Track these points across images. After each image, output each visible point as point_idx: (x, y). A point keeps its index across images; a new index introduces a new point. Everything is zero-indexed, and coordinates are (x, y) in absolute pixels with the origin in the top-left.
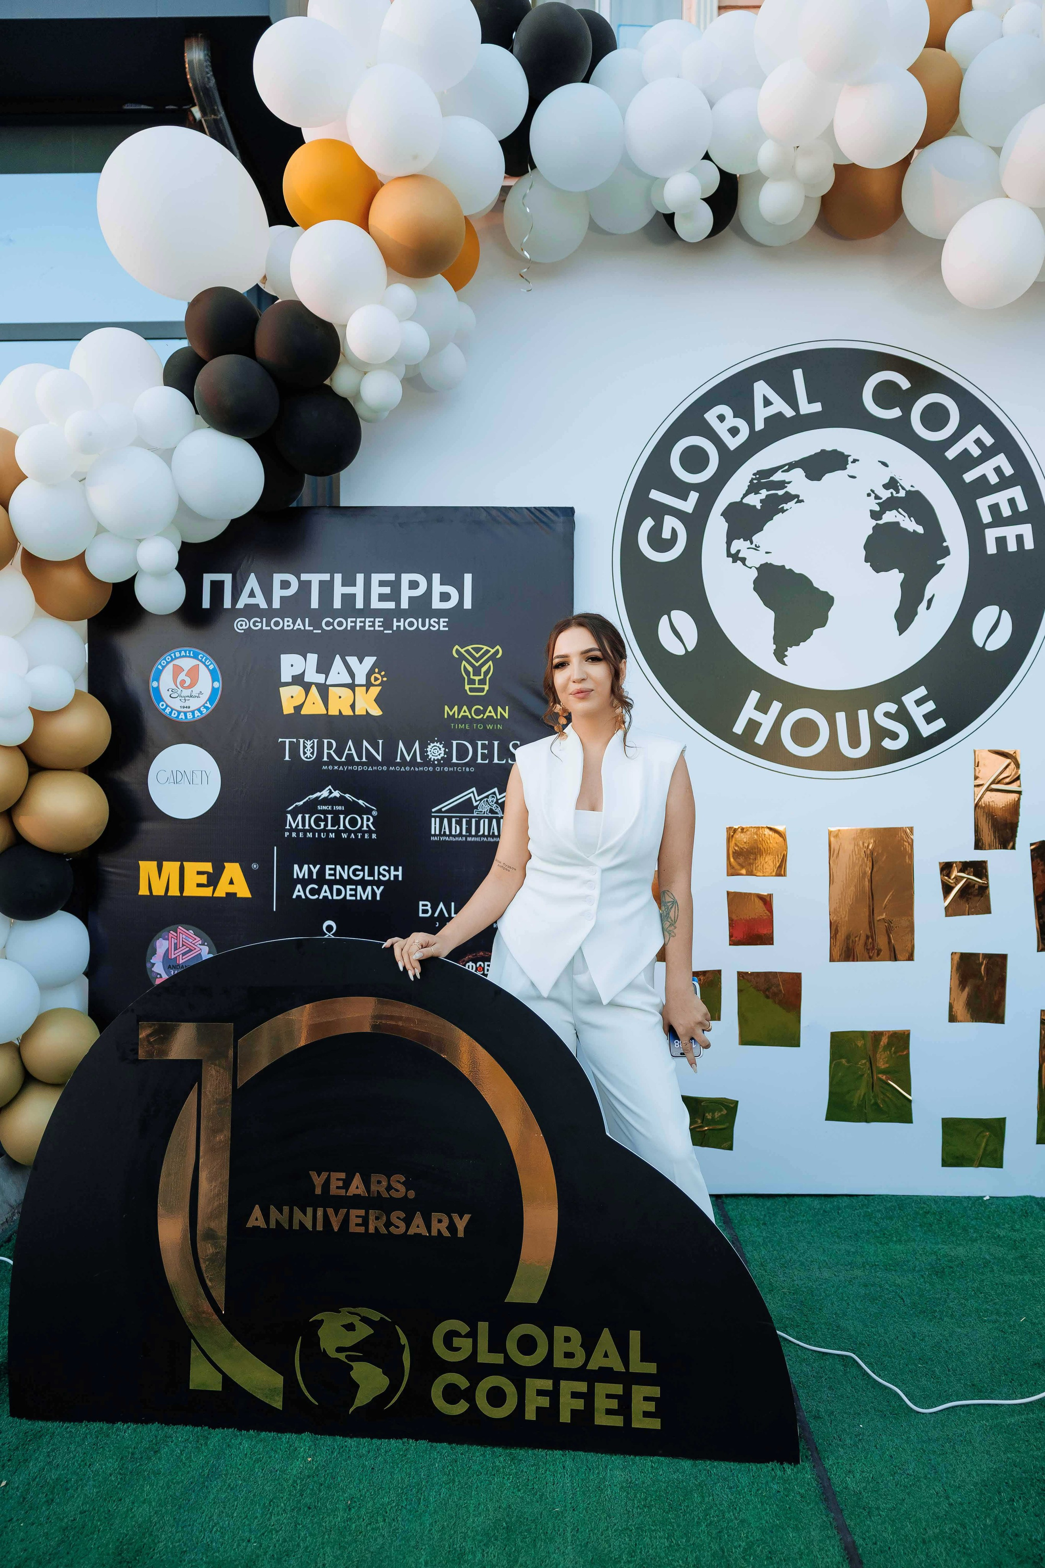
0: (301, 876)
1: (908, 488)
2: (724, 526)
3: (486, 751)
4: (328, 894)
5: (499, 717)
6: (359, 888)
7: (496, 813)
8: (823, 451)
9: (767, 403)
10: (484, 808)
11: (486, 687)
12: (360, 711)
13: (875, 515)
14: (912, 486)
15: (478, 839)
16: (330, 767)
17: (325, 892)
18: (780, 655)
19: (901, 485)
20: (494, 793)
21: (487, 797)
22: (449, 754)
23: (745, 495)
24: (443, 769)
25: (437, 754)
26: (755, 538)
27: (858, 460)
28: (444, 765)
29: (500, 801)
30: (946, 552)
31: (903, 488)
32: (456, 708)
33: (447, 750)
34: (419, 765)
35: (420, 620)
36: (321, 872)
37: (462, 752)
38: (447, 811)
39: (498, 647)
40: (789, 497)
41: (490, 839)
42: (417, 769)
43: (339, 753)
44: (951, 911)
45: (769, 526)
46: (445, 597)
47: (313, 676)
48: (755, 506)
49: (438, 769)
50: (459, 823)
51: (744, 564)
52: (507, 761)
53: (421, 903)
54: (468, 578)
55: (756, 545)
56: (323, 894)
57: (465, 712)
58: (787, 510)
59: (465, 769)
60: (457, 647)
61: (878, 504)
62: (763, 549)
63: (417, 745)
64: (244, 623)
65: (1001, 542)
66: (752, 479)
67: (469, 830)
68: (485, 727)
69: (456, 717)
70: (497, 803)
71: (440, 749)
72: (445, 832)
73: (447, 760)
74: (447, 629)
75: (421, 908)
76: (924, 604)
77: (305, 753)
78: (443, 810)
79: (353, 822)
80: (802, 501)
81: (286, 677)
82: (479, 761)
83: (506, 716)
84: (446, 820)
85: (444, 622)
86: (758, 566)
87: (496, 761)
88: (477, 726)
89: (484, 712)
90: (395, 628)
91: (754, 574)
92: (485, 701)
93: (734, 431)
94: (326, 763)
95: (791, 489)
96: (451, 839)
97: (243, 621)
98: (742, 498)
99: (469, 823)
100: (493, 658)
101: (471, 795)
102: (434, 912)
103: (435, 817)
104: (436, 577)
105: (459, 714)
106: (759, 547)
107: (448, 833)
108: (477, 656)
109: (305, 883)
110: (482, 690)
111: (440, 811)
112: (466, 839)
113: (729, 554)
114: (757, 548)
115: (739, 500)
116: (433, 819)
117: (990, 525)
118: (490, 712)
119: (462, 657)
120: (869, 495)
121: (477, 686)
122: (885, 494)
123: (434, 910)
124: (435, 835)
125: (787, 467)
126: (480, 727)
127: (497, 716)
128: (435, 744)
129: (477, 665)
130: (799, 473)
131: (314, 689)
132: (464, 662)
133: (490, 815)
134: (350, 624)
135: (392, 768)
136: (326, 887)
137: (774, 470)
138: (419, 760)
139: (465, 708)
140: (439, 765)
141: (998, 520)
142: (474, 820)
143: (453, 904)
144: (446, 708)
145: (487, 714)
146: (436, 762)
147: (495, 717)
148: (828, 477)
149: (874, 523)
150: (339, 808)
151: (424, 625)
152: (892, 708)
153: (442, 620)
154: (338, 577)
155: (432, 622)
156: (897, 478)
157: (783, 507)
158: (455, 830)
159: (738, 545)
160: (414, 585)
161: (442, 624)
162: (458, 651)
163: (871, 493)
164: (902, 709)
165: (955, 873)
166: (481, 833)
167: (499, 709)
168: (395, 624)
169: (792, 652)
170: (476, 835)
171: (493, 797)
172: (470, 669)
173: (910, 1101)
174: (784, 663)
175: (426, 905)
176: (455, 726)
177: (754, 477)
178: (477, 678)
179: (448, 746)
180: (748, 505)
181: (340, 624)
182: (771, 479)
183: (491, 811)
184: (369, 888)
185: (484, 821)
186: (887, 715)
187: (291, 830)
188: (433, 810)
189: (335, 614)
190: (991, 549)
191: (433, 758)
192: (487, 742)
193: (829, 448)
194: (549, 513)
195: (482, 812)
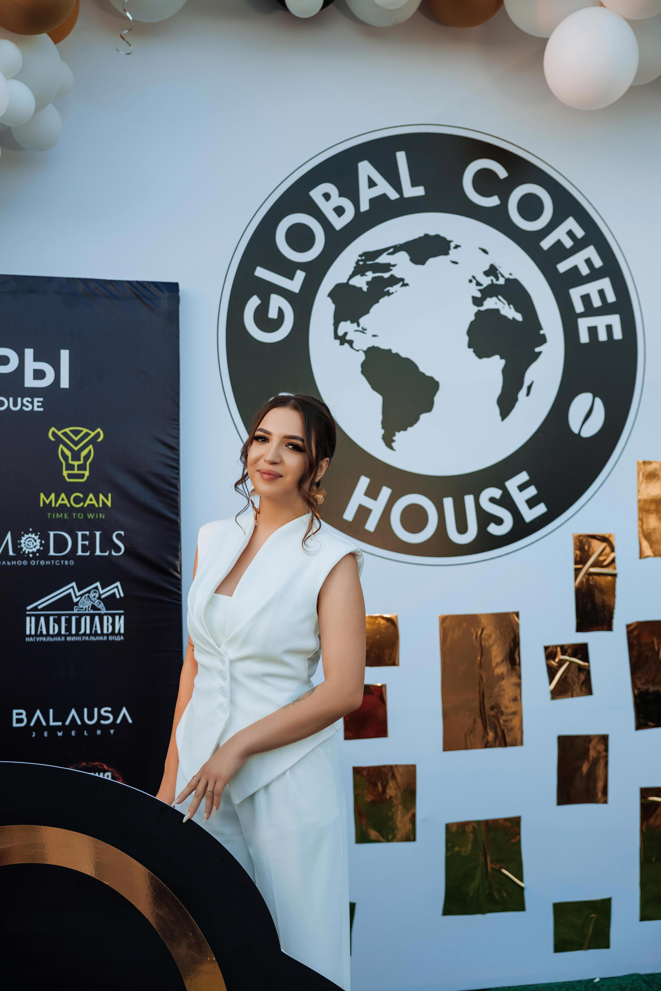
1: (507, 276)
2: (332, 307)
3: (87, 543)
5: (101, 505)
7: (99, 610)
8: (426, 236)
9: (372, 184)
10: (85, 605)
11: (87, 473)
13: (477, 302)
14: (511, 274)
15: (79, 639)
18: (388, 440)
19: (500, 273)
20: (96, 588)
21: (89, 592)
22: (46, 546)
23: (351, 277)
24: (39, 563)
25: (32, 546)
26: (363, 320)
27: (459, 246)
28: (40, 558)
29: (103, 597)
30: (543, 340)
31: (503, 276)
32: (53, 496)
33: (43, 542)
34: (12, 558)
35: (11, 399)
37: (60, 544)
38: (43, 609)
39: (99, 430)
40: (394, 281)
41: (93, 638)
42: (9, 563)
44: (556, 694)
45: (375, 309)
46: (39, 375)
48: (361, 288)
49: (33, 563)
50: (58, 621)
51: (352, 347)
52: (110, 553)
53: (15, 712)
54: (65, 355)
55: (363, 328)
57: (63, 500)
58: (392, 293)
59: (64, 563)
60: (53, 429)
61: (480, 290)
62: (369, 332)
63: (9, 536)
65: (593, 331)
66: (358, 261)
67: (68, 628)
68: (85, 517)
69: (53, 505)
70: (99, 598)
71: (35, 541)
72: (41, 632)
73: (43, 553)
74: (42, 409)
75: (15, 717)
76: (524, 390)
78: (40, 607)
80: (407, 285)
82: (80, 553)
83: (109, 504)
84: (42, 619)
85: (38, 402)
86: (365, 349)
87: (98, 553)
88: (76, 516)
89: (84, 500)
91: (362, 357)
92: (85, 488)
93: (339, 211)
95: (396, 272)
96: (49, 639)
98: (349, 280)
99: (68, 622)
100: (93, 441)
101: (71, 590)
102: (29, 721)
103: (31, 616)
104: (29, 353)
105: (56, 500)
106: (366, 330)
107: (44, 632)
108: (76, 439)
110: (82, 476)
111: (35, 609)
112: (66, 639)
113: (336, 337)
114: (364, 331)
115: (345, 281)
116: (28, 619)
117: (582, 315)
118: (91, 500)
119: (59, 440)
120: (471, 281)
121: (76, 471)
122: (486, 281)
123: (30, 717)
124: (30, 636)
125: (391, 250)
126: (80, 516)
127: (98, 503)
128: (30, 535)
129: (76, 449)
130: (403, 257)
132: (61, 446)
133: (92, 612)
137: (379, 253)
138: (11, 553)
139: (63, 495)
140: (35, 558)
141: (590, 311)
142: (74, 618)
143: (51, 711)
144: (42, 496)
145: (88, 502)
146: (31, 555)
147: (97, 506)
148: (432, 262)
149: (475, 309)
151: (15, 405)
152: (497, 493)
153: (36, 400)
155: (25, 401)
156: (497, 265)
157: (388, 291)
158: (54, 629)
159: (345, 327)
161: (36, 404)
162: (54, 434)
163: (472, 279)
164: (506, 494)
165: (560, 657)
166: (82, 631)
167: (101, 497)
169: (400, 437)
170: (77, 634)
171: (95, 592)
172: (68, 453)
173: (522, 889)
174: (392, 448)
175: (21, 714)
176: (51, 516)
177: (360, 258)
178: (76, 463)
179: (44, 537)
180: (354, 287)
182: (377, 261)
183: (94, 607)
185: (86, 619)
186: (492, 500)
188: (29, 608)
190: (584, 338)
191: (27, 551)
192: (87, 533)
193: (432, 233)
194: (153, 289)
195: (82, 608)
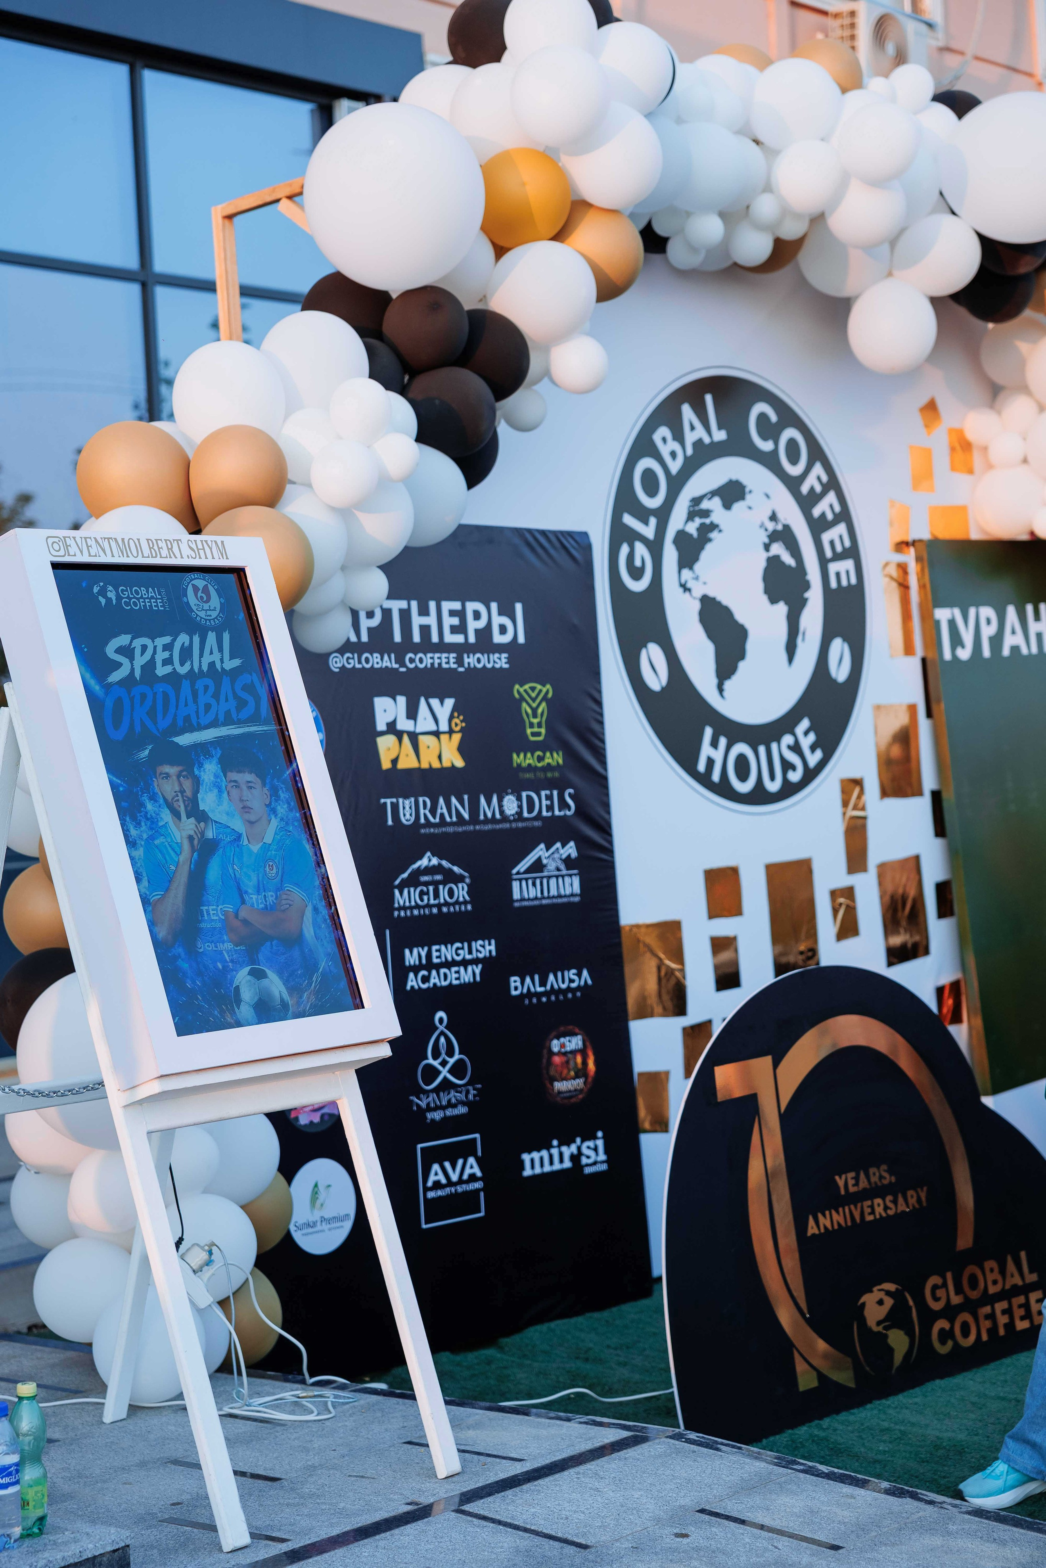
0: (412, 963)
1: (783, 522)
2: (676, 554)
3: (549, 803)
4: (437, 981)
5: (555, 763)
6: (462, 969)
7: (562, 870)
8: (731, 481)
9: (692, 427)
10: (552, 866)
11: (544, 731)
12: (446, 764)
13: (767, 547)
14: (785, 520)
15: (550, 901)
16: (427, 831)
17: (434, 980)
18: (720, 689)
19: (779, 519)
20: (558, 848)
21: (553, 853)
22: (522, 808)
23: (686, 523)
24: (517, 825)
25: (512, 808)
27: (752, 491)
28: (517, 821)
29: (563, 857)
30: (809, 585)
31: (781, 522)
32: (522, 755)
33: (519, 803)
34: (499, 821)
35: (486, 656)
36: (429, 955)
37: (531, 804)
38: (526, 872)
39: (548, 685)
40: (713, 527)
41: (559, 900)
42: (497, 827)
43: (433, 812)
44: (840, 936)
45: (703, 556)
46: (503, 630)
47: (404, 724)
48: (693, 535)
49: (513, 825)
50: (535, 884)
51: (691, 595)
52: (565, 812)
53: (512, 979)
54: (519, 607)
55: (696, 575)
56: (432, 981)
57: (529, 759)
58: (712, 539)
59: (535, 824)
60: (517, 686)
61: (767, 536)
62: (702, 580)
63: (495, 799)
64: (338, 660)
65: (838, 576)
66: (689, 506)
67: (542, 891)
68: (546, 776)
69: (523, 765)
70: (561, 859)
71: (514, 802)
72: (524, 896)
73: (519, 815)
74: (508, 666)
75: (512, 985)
76: (801, 636)
77: (404, 815)
78: (522, 870)
79: (451, 893)
80: (719, 531)
81: (381, 726)
82: (545, 813)
83: (561, 762)
84: (524, 883)
85: (504, 658)
86: (700, 597)
87: (557, 813)
89: (544, 759)
90: (466, 665)
91: (698, 605)
92: (543, 746)
93: (674, 455)
94: (424, 826)
95: (714, 518)
96: (531, 903)
97: (337, 657)
98: (684, 526)
99: (542, 884)
100: (545, 698)
101: (542, 852)
102: (522, 988)
103: (516, 879)
104: (494, 607)
105: (525, 760)
107: (526, 896)
108: (533, 696)
109: (416, 969)
110: (541, 734)
111: (519, 871)
112: (542, 902)
113: (681, 584)
114: (697, 578)
115: (681, 527)
116: (514, 883)
117: (831, 561)
118: (548, 758)
119: (522, 699)
120: (762, 527)
121: (536, 729)
122: (771, 526)
123: (523, 984)
124: (517, 900)
125: (709, 495)
126: (541, 775)
127: (554, 761)
128: (509, 797)
129: (534, 706)
130: (718, 503)
131: (406, 739)
132: (524, 704)
133: (557, 873)
134: (430, 661)
135: (477, 827)
136: (434, 972)
137: (702, 498)
138: (498, 816)
139: (529, 755)
140: (515, 820)
141: (835, 556)
142: (545, 881)
144: (515, 756)
145: (547, 760)
146: (511, 818)
147: (551, 764)
148: (735, 506)
149: (766, 555)
150: (439, 877)
151: (489, 662)
152: (791, 739)
153: (503, 656)
154: (414, 604)
155: (495, 658)
156: (775, 510)
157: (710, 537)
158: (532, 892)
159: (686, 573)
160: (477, 615)
161: (503, 660)
163: (762, 525)
164: (797, 741)
165: (839, 900)
166: (552, 893)
167: (555, 755)
168: (466, 660)
169: (727, 684)
170: (549, 897)
171: (558, 853)
172: (529, 711)
174: (723, 697)
175: (517, 981)
176: (523, 776)
177: (690, 504)
178: (535, 721)
179: (519, 799)
180: (688, 533)
181: (421, 660)
182: (700, 507)
183: (558, 869)
184: (470, 968)
185: (553, 881)
186: (788, 747)
187: (400, 909)
188: (513, 872)
189: (416, 648)
190: (834, 583)
191: (509, 813)
192: (549, 792)
193: (734, 478)
195: (550, 870)
